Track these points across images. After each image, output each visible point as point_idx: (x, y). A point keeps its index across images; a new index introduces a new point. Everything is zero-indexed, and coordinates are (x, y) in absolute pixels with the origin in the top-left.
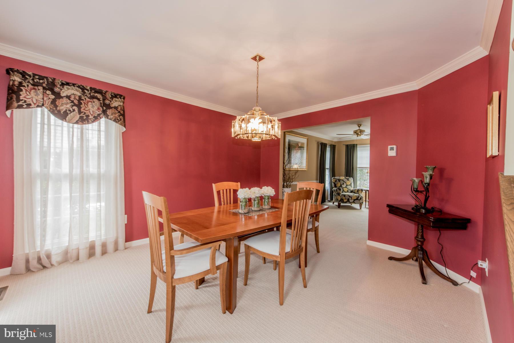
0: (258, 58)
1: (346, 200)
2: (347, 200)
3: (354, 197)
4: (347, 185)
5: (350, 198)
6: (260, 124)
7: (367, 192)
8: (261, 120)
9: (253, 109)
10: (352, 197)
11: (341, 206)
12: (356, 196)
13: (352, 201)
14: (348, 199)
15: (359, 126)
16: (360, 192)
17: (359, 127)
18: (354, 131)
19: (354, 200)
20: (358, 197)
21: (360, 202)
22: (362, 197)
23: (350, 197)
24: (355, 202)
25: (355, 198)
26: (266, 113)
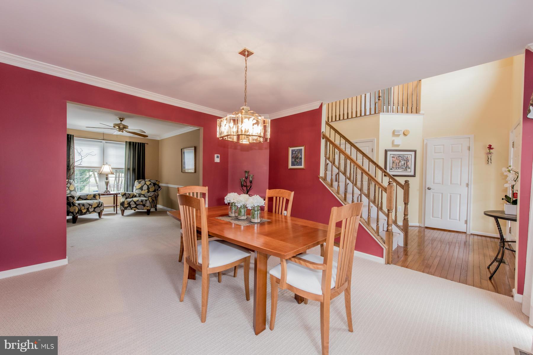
0: (246, 53)
1: (84, 210)
2: (86, 210)
3: (95, 204)
4: (71, 191)
5: (90, 207)
6: (255, 125)
7: (115, 195)
8: (255, 121)
9: (241, 108)
10: (93, 205)
11: (77, 220)
12: (97, 203)
13: (92, 209)
14: (88, 209)
15: (122, 119)
16: (97, 197)
17: (121, 121)
18: (114, 124)
19: (95, 208)
20: (98, 203)
21: (101, 210)
22: (102, 203)
23: (90, 205)
24: (95, 210)
25: (96, 206)
26: (257, 113)
